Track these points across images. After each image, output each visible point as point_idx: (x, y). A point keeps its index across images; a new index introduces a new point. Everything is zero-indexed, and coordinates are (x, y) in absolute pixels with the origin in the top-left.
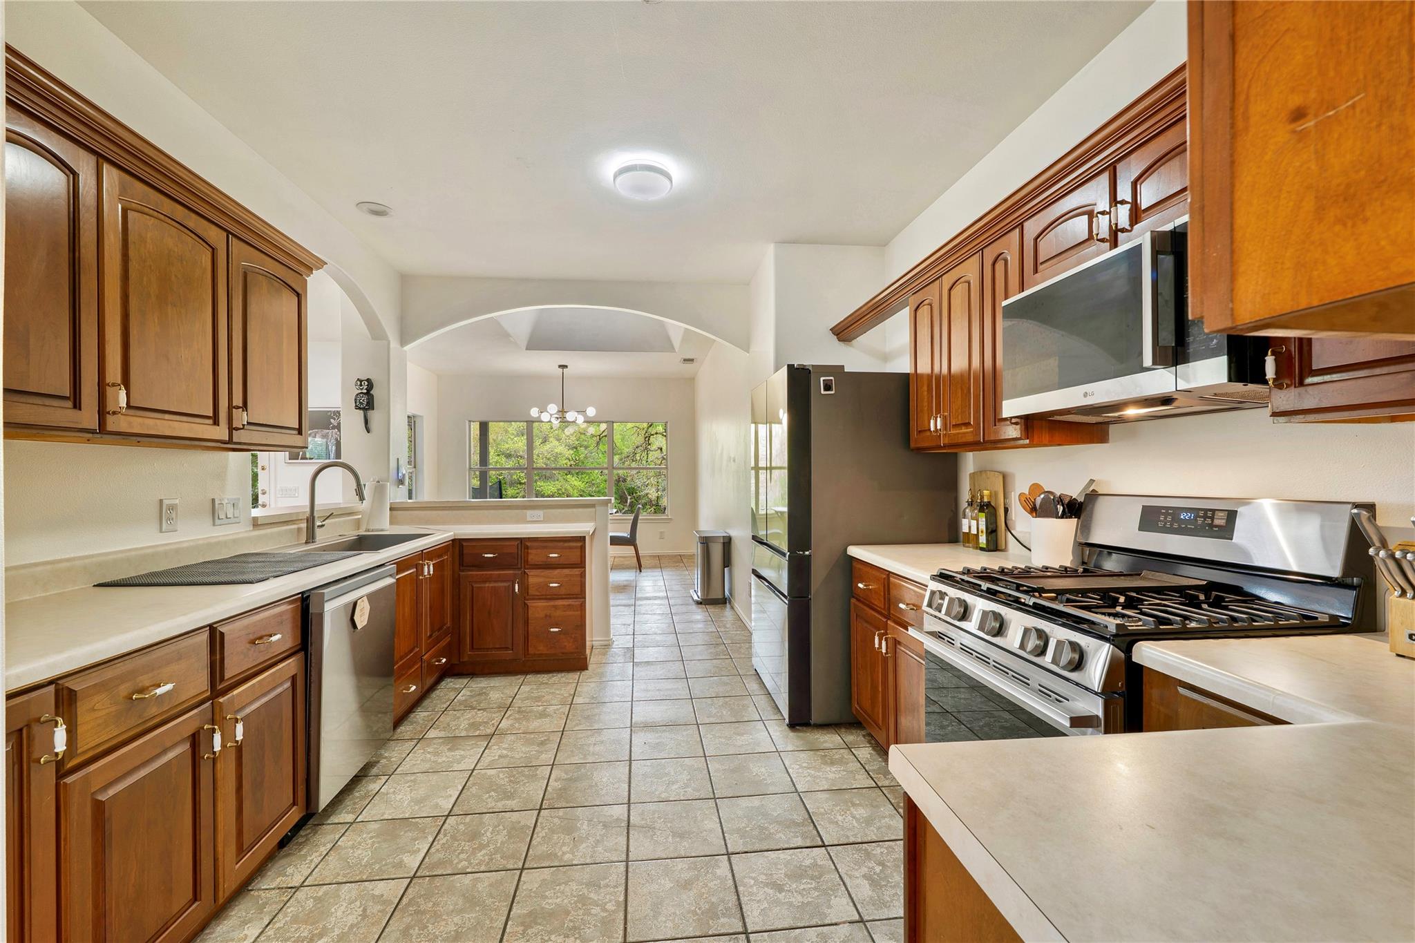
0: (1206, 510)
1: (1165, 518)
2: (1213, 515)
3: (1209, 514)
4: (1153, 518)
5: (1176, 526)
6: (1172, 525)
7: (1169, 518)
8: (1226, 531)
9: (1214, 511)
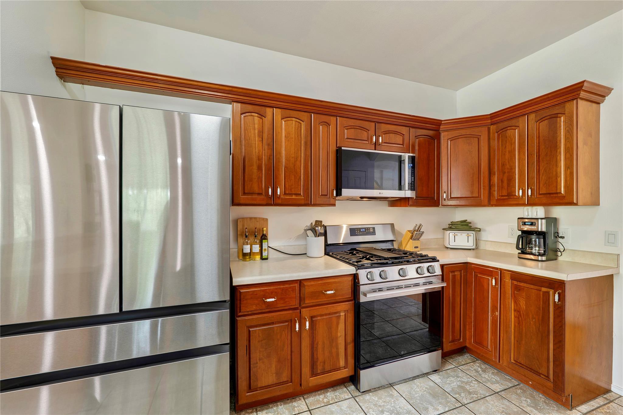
0: (367, 228)
1: (357, 231)
2: (369, 229)
3: (368, 229)
4: (353, 231)
5: (361, 233)
6: (360, 233)
7: (358, 231)
8: (374, 233)
9: (369, 228)
